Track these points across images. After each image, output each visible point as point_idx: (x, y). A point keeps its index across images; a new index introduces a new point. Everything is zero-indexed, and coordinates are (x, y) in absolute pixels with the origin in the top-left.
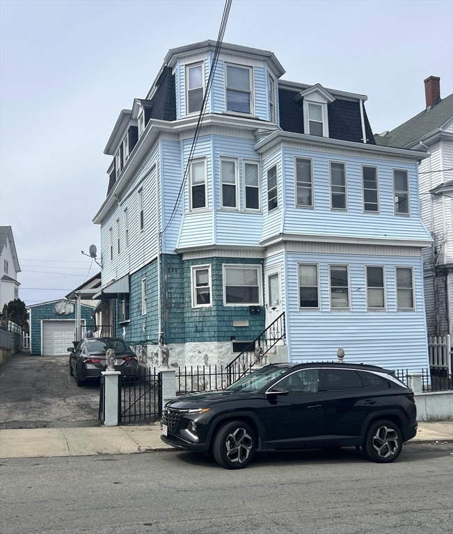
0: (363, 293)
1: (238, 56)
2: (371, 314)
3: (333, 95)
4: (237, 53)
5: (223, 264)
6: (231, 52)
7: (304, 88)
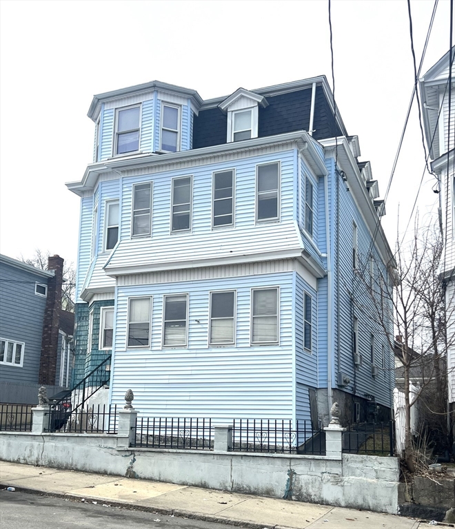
0: (205, 326)
1: (128, 98)
2: (214, 350)
3: (260, 94)
4: (125, 96)
5: (101, 308)
6: (119, 97)
7: (221, 101)
